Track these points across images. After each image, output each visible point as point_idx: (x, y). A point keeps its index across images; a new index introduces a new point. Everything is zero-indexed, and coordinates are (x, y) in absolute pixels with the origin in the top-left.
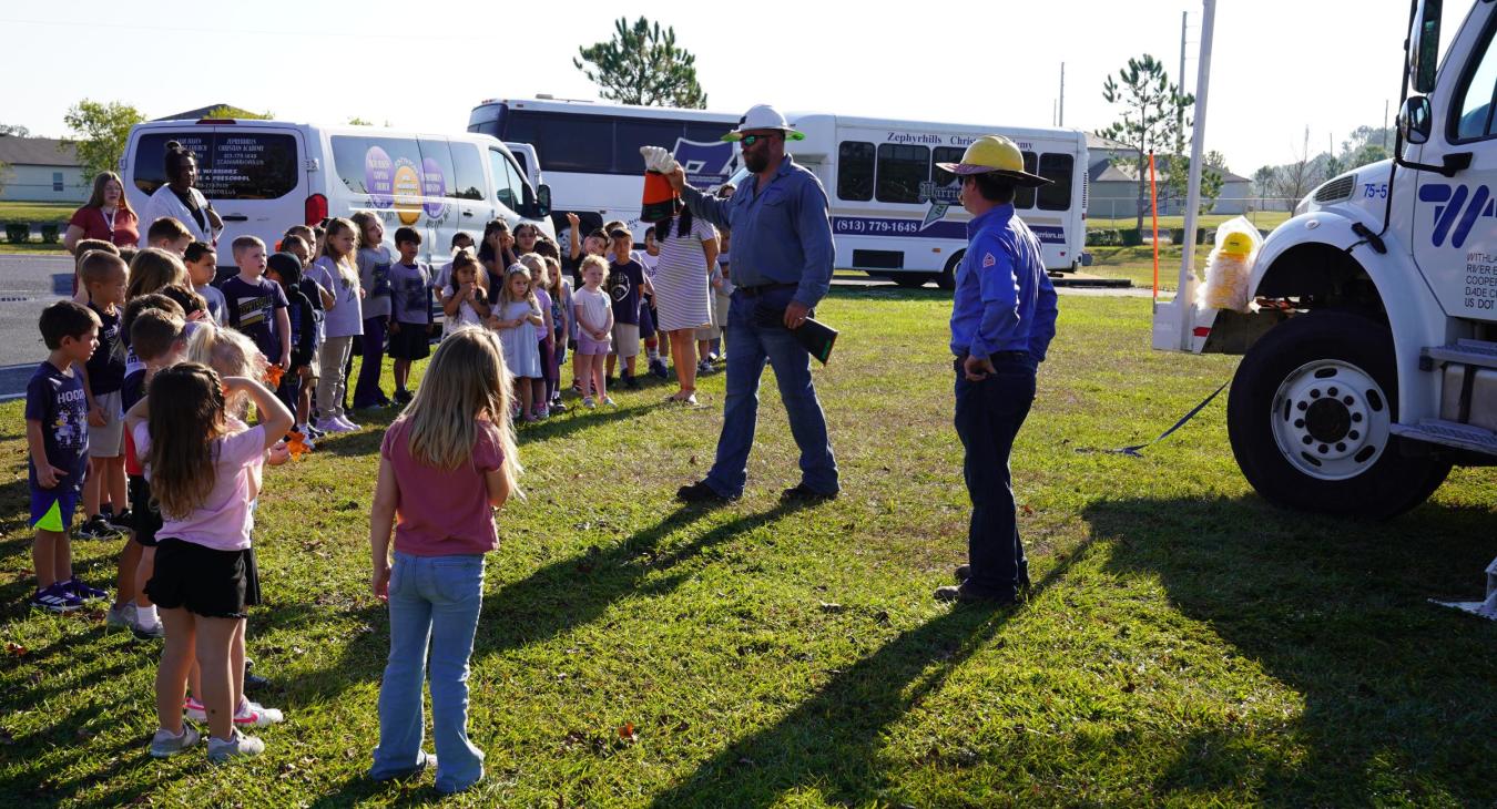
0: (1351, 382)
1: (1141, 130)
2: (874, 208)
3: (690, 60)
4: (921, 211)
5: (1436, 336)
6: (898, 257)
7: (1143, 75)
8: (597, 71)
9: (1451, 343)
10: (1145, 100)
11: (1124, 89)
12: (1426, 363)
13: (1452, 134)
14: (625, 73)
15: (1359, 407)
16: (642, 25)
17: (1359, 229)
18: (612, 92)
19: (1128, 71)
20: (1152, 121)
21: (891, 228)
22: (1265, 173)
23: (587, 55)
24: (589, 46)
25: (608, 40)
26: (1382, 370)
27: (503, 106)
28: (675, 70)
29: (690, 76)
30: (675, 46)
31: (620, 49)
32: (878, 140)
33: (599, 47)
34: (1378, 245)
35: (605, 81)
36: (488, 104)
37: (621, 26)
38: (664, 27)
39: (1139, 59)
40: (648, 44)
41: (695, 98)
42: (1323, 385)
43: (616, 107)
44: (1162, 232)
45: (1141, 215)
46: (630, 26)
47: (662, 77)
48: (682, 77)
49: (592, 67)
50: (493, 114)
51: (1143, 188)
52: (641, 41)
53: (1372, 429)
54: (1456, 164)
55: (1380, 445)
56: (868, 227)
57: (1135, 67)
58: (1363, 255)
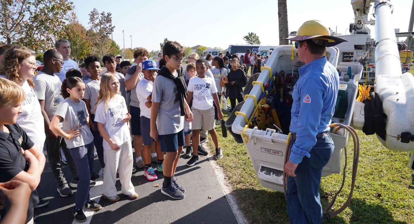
3: (258, 37)
14: (249, 40)
16: (252, 33)
18: (248, 42)
23: (245, 37)
24: (245, 36)
25: (247, 35)
27: (232, 46)
29: (258, 39)
30: (256, 36)
31: (249, 36)
33: (246, 36)
35: (247, 41)
36: (230, 45)
37: (249, 34)
38: (255, 33)
40: (253, 36)
43: (250, 45)
46: (250, 33)
47: (254, 40)
48: (257, 40)
49: (246, 39)
50: (231, 46)
52: (252, 35)
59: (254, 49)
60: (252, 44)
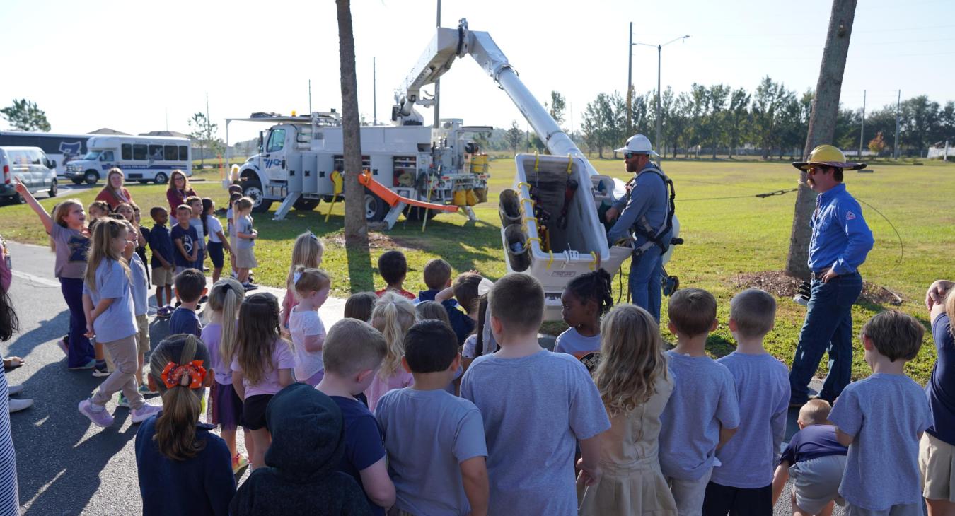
0: (256, 191)
1: (200, 134)
2: (133, 162)
3: (43, 113)
4: (147, 162)
5: (268, 182)
6: (141, 175)
7: (199, 118)
8: (7, 117)
9: (270, 184)
10: (200, 125)
11: (193, 122)
12: (267, 187)
13: (267, 151)
14: (18, 118)
15: (258, 195)
16: (23, 102)
17: (255, 166)
18: (14, 124)
19: (195, 117)
20: (203, 131)
21: (139, 167)
22: (238, 145)
23: (4, 112)
24: (4, 108)
25: (11, 107)
26: (260, 188)
28: (39, 116)
29: (44, 119)
30: (37, 109)
31: (16, 109)
32: (132, 143)
33: (8, 109)
34: (258, 168)
35: (10, 120)
37: (16, 103)
38: (33, 102)
39: (197, 113)
40: (26, 107)
41: (46, 127)
42: (252, 192)
44: (210, 165)
45: (202, 159)
46: (19, 102)
47: (33, 119)
48: (41, 119)
51: (202, 152)
52: (24, 107)
53: (260, 198)
54: (268, 156)
55: (261, 200)
56: (132, 167)
57: (196, 116)
58: (256, 170)
59: (64, 145)
60: (27, 129)
